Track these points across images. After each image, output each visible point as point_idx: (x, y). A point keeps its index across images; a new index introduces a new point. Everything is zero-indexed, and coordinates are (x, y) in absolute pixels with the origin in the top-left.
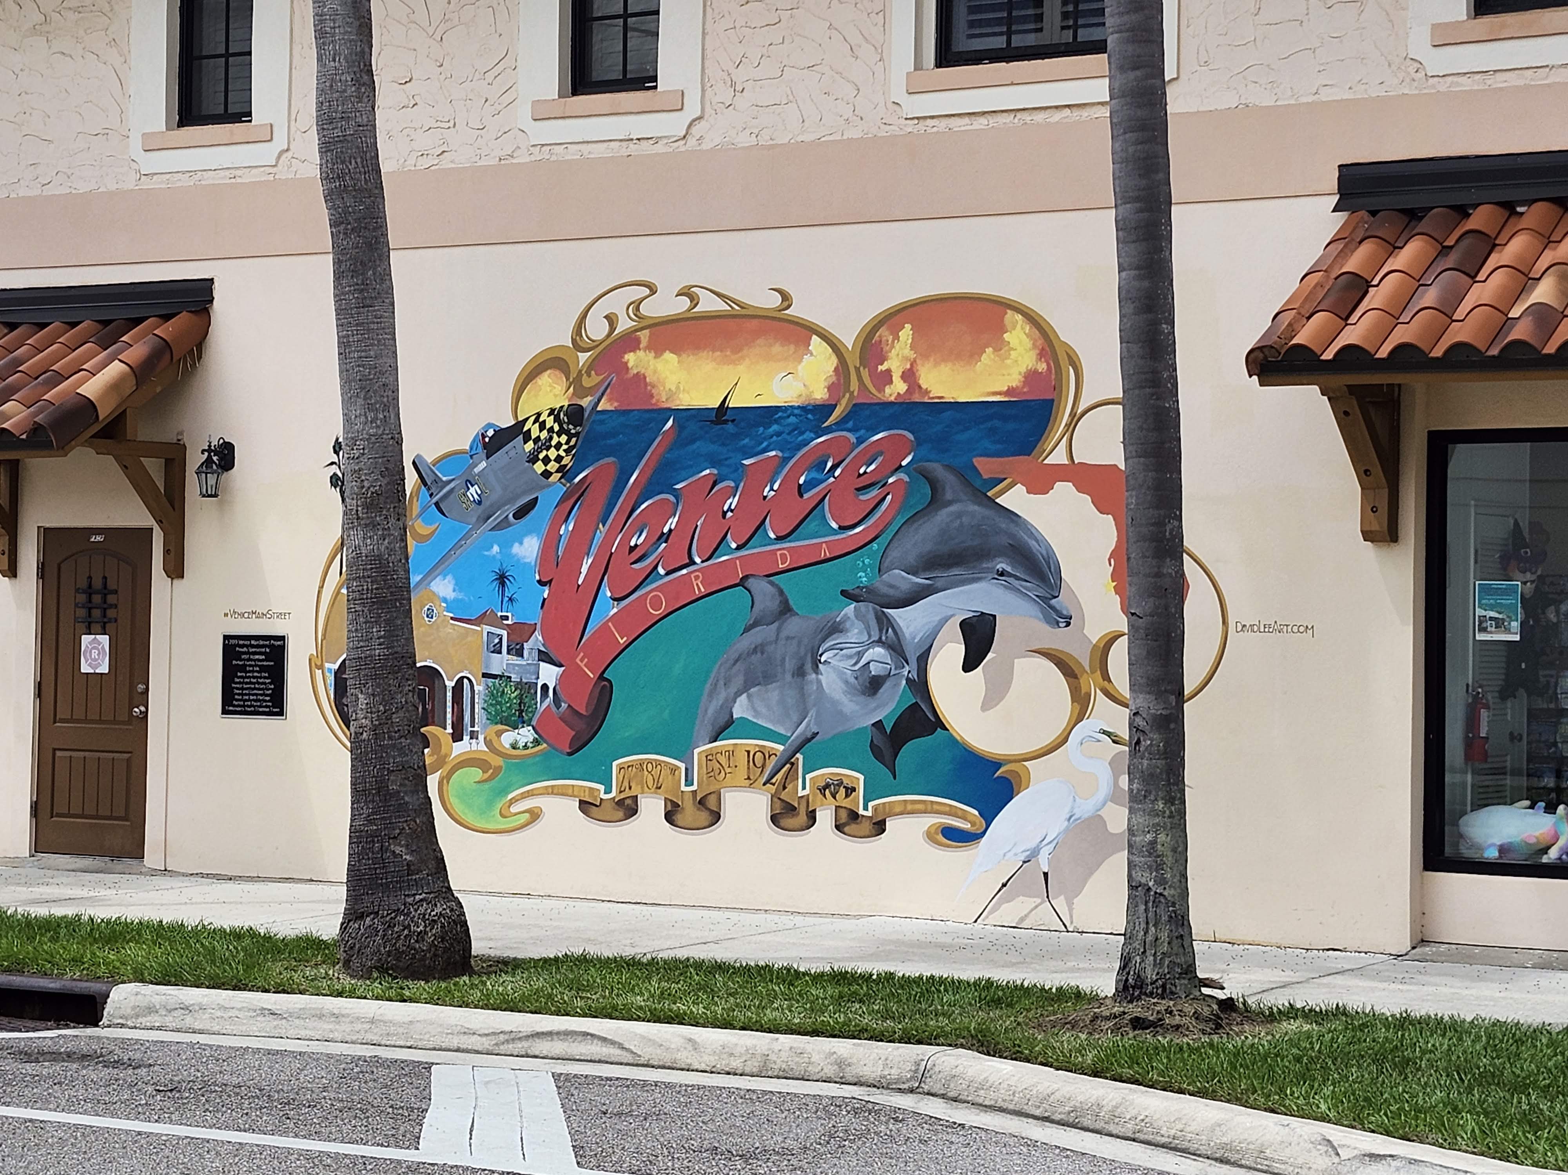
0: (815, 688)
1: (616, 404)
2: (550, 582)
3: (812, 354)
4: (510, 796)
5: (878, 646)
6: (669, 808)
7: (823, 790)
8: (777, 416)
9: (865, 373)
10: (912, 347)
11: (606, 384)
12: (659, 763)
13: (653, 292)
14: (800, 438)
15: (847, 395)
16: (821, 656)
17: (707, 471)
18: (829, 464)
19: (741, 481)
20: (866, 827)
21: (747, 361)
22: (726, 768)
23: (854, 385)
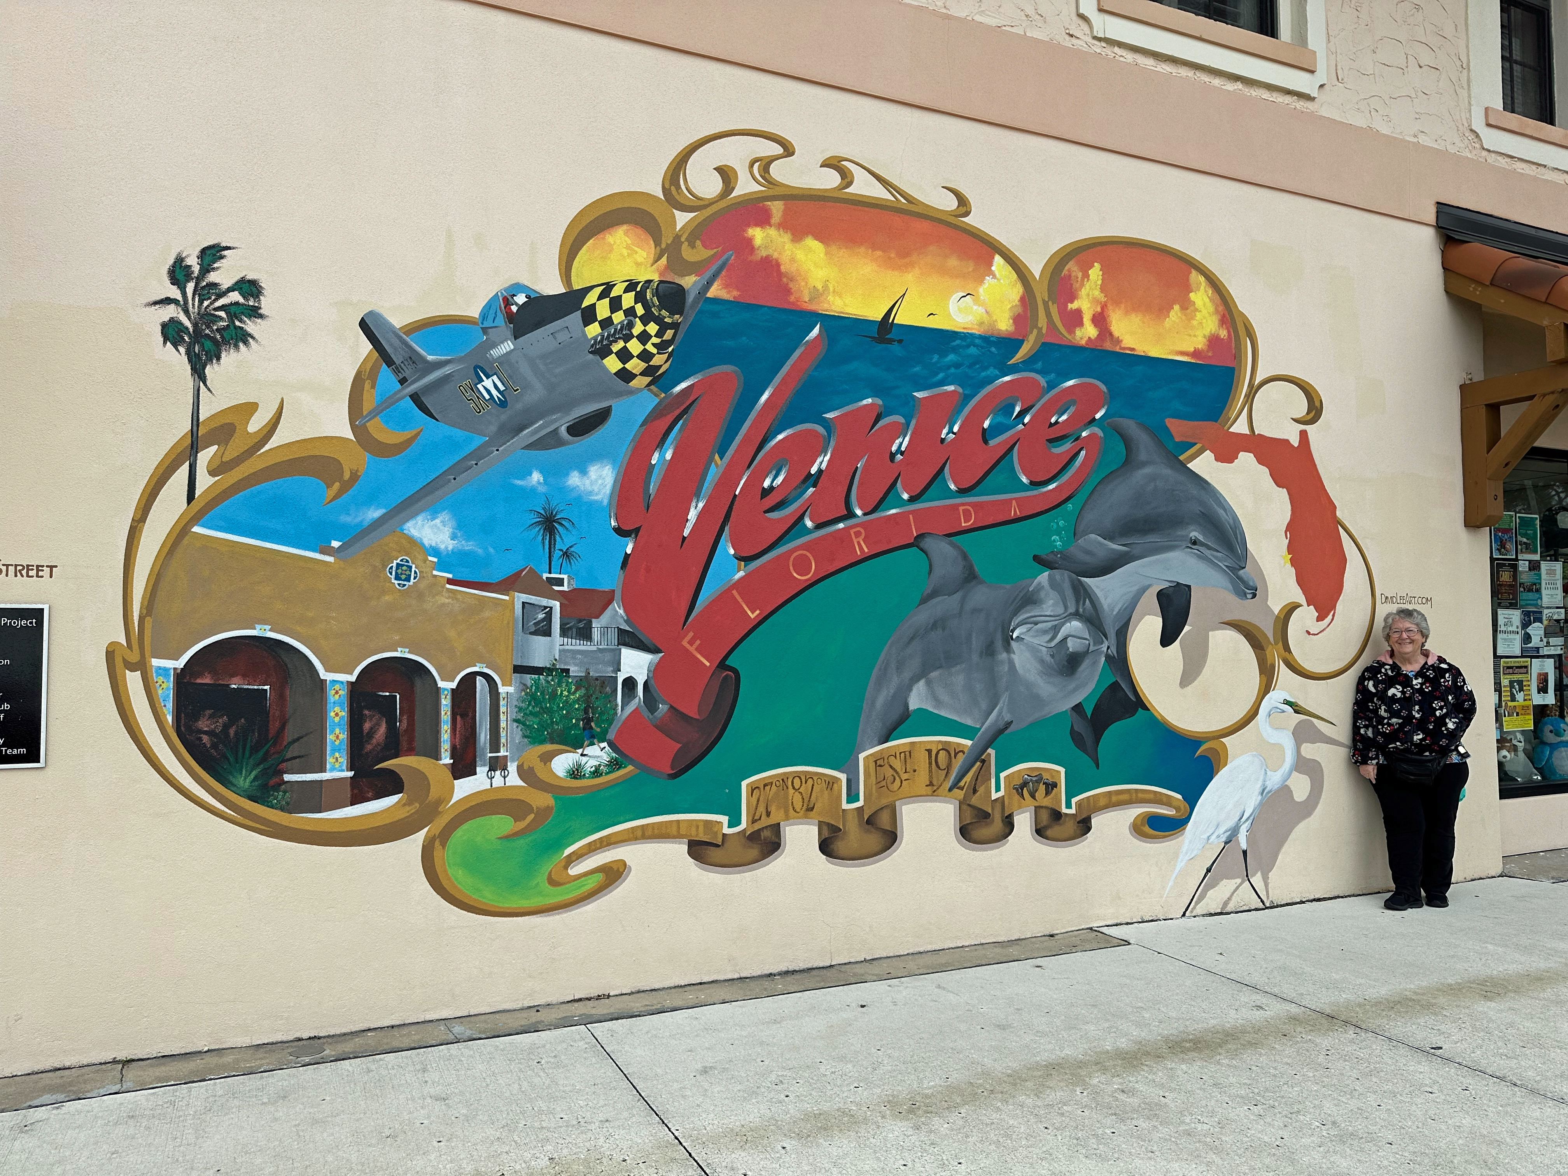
0: (1006, 669)
1: (736, 293)
2: (637, 531)
3: (994, 277)
4: (568, 851)
5: (1076, 619)
6: (826, 834)
7: (1022, 787)
8: (954, 344)
9: (1054, 309)
10: (1103, 289)
11: (720, 262)
12: (810, 776)
13: (789, 151)
14: (983, 374)
15: (1035, 332)
16: (1013, 631)
17: (870, 400)
18: (1018, 409)
19: (912, 417)
20: (1070, 827)
21: (917, 271)
22: (901, 773)
23: (1042, 322)
